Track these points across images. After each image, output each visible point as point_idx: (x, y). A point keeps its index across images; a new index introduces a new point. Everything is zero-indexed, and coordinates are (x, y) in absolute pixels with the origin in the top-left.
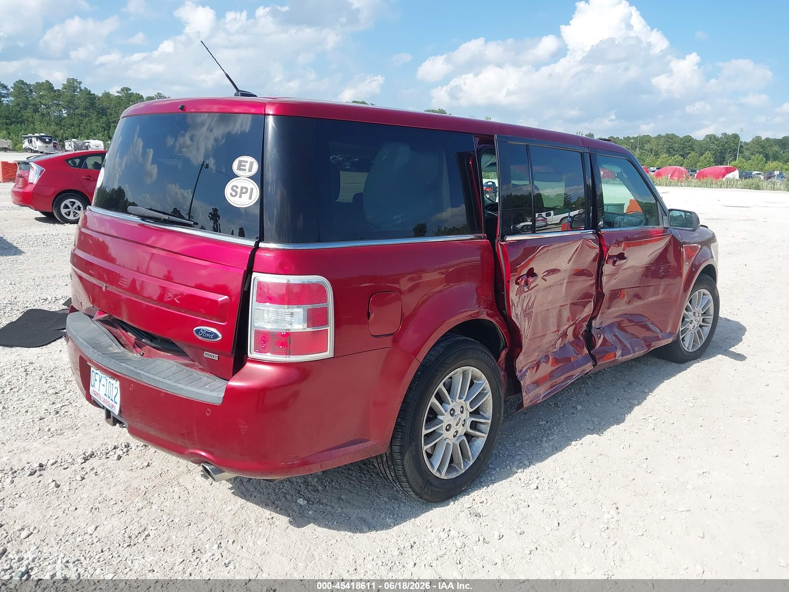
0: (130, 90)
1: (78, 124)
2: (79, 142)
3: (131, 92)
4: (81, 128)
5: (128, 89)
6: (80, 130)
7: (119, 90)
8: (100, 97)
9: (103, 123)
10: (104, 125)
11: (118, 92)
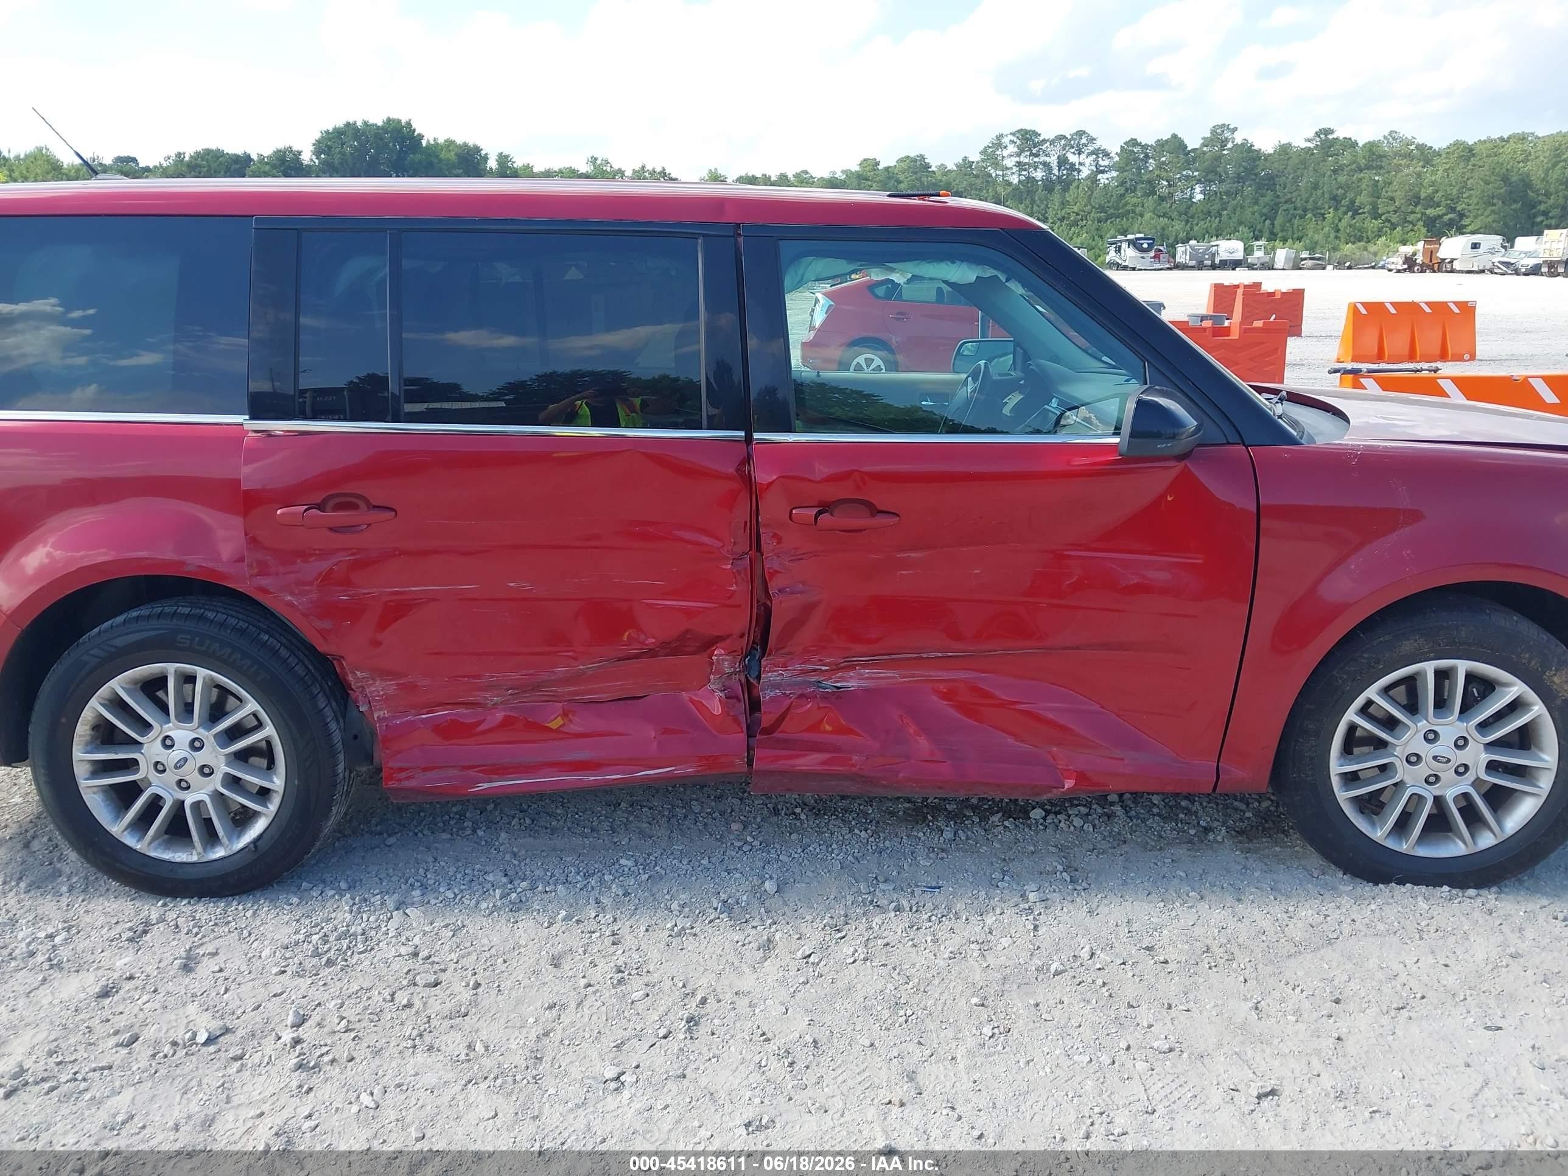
0: (1332, 132)
1: (1218, 211)
2: (1201, 246)
3: (1335, 136)
4: (1224, 218)
5: (1328, 131)
6: (1220, 221)
7: (1311, 135)
8: (1270, 155)
9: (1265, 207)
10: (1265, 211)
11: (1309, 140)
